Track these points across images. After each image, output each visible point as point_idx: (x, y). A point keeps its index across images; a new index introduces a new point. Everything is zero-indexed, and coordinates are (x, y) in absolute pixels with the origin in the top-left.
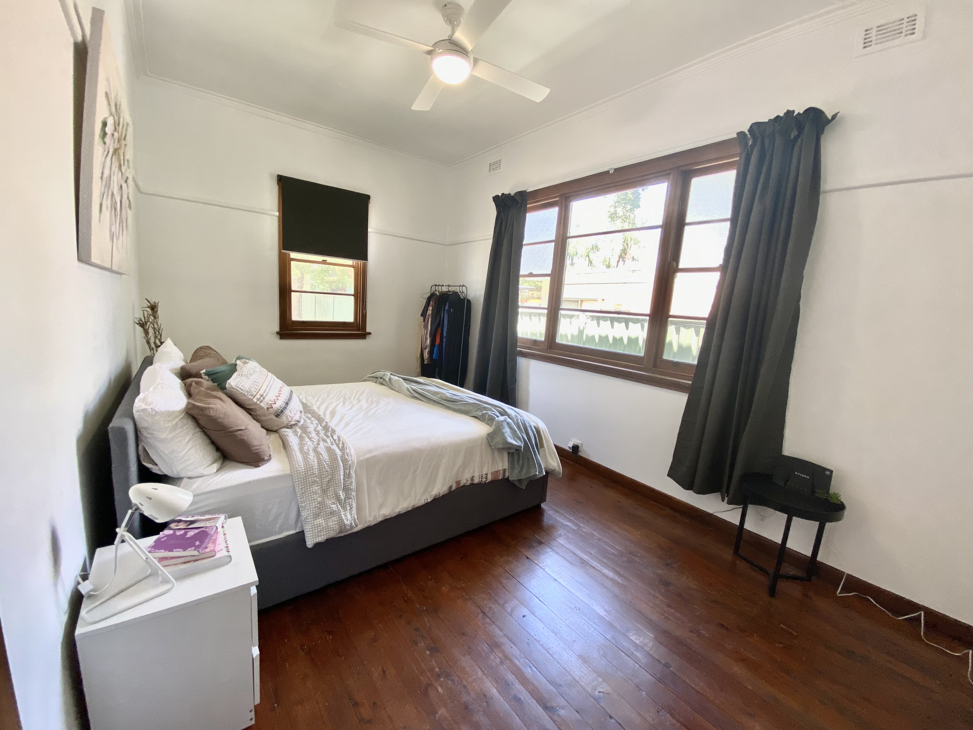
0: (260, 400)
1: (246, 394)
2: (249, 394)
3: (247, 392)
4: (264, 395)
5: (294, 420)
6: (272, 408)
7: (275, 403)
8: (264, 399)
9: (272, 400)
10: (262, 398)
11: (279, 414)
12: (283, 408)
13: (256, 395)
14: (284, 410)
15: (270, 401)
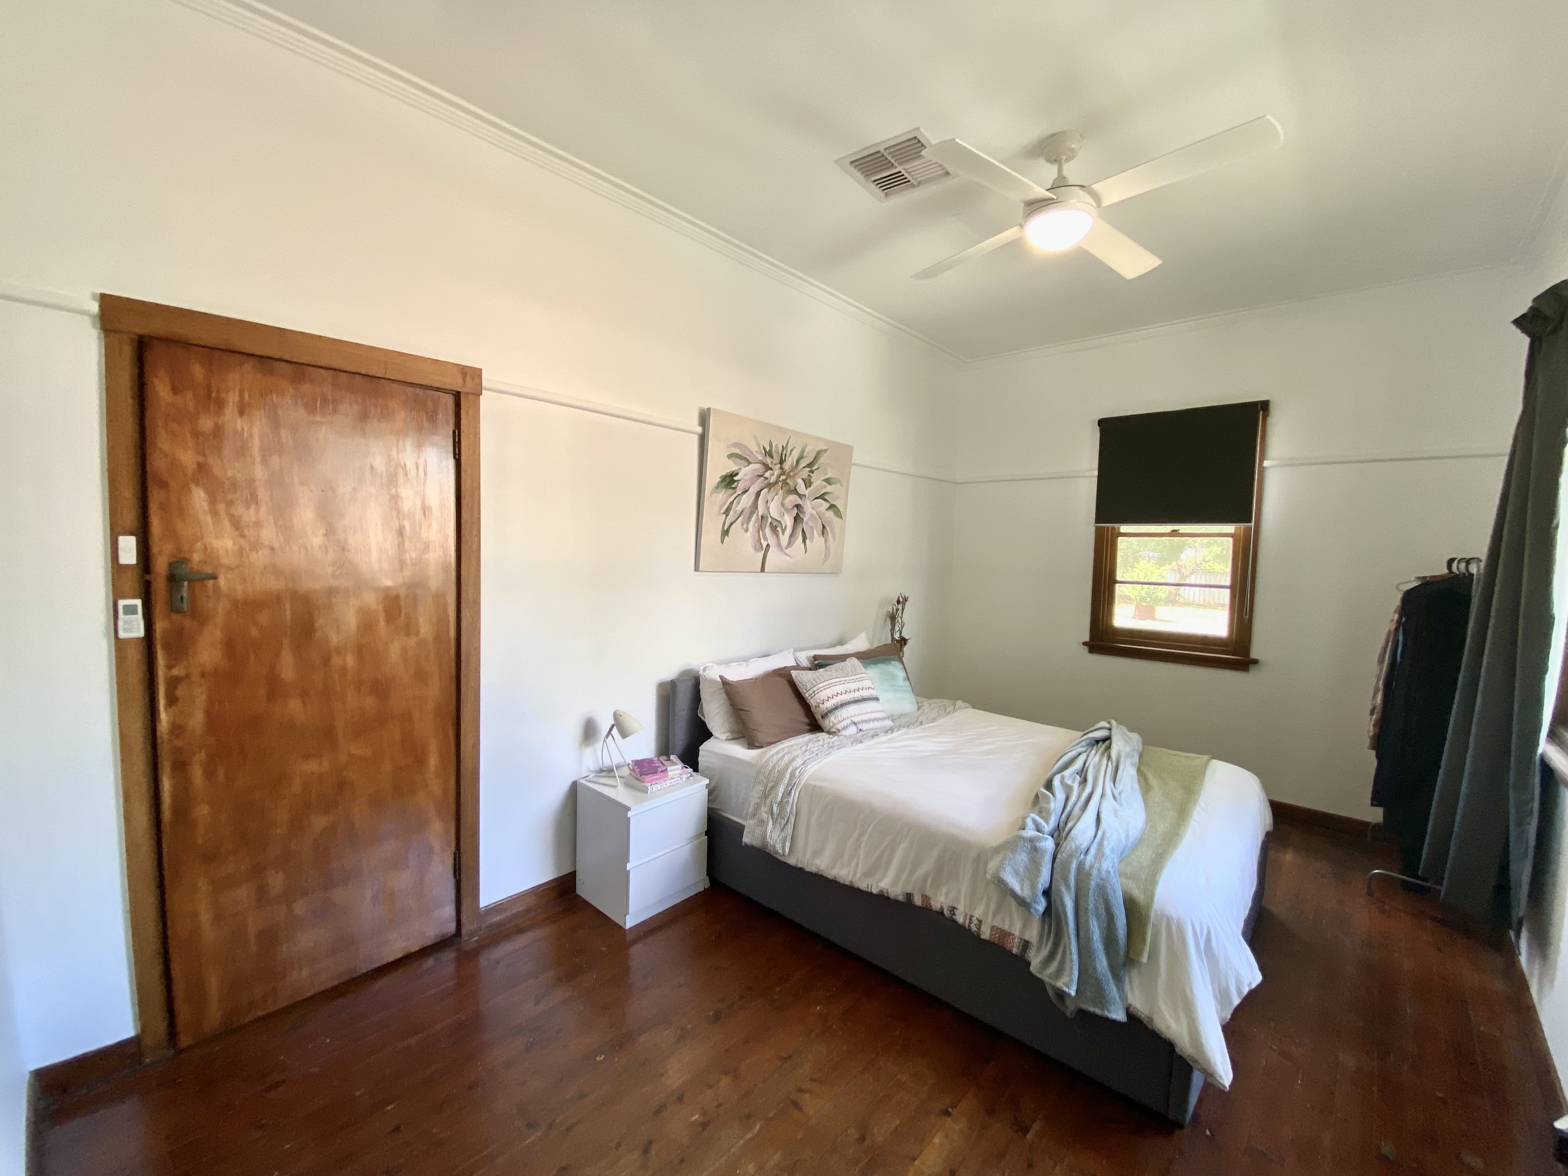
0: (811, 696)
1: (802, 686)
2: (804, 687)
3: (803, 685)
4: (816, 692)
5: (835, 727)
6: (819, 707)
7: (823, 704)
8: (814, 696)
9: (822, 699)
10: (813, 695)
11: (825, 716)
12: (828, 711)
13: (809, 690)
14: (830, 713)
15: (820, 699)
